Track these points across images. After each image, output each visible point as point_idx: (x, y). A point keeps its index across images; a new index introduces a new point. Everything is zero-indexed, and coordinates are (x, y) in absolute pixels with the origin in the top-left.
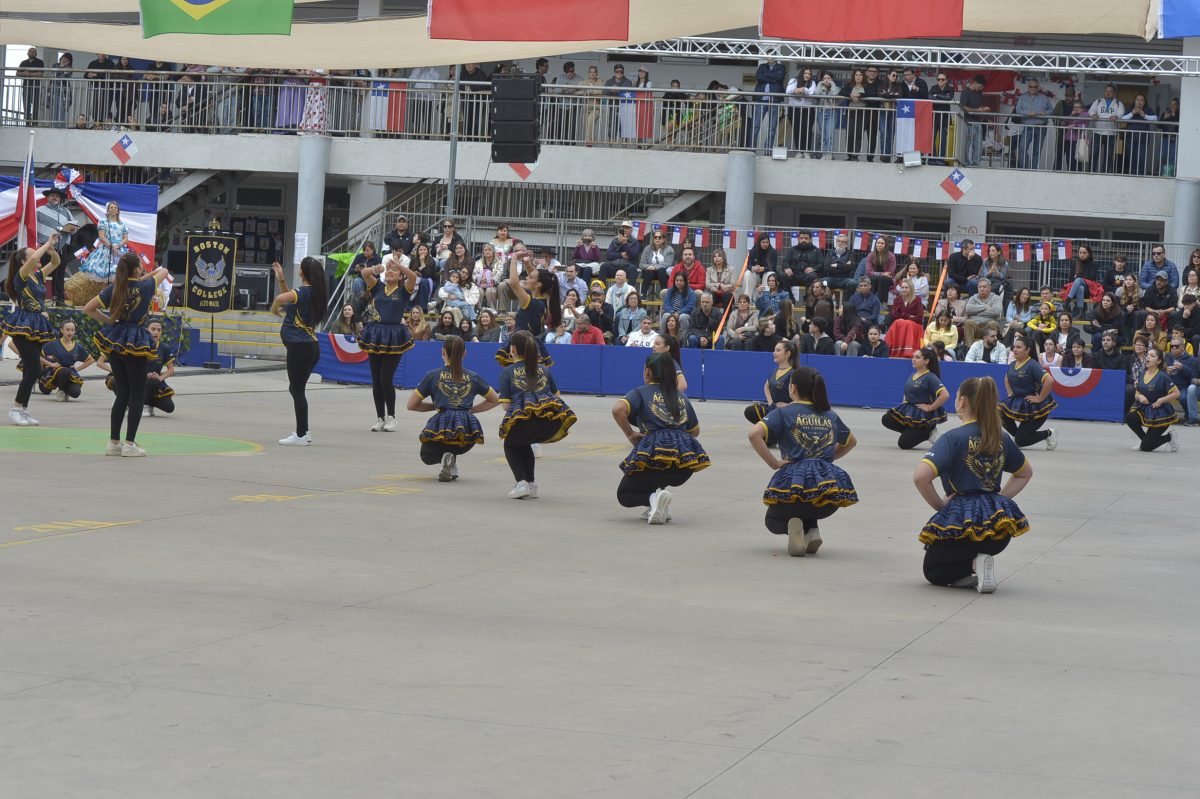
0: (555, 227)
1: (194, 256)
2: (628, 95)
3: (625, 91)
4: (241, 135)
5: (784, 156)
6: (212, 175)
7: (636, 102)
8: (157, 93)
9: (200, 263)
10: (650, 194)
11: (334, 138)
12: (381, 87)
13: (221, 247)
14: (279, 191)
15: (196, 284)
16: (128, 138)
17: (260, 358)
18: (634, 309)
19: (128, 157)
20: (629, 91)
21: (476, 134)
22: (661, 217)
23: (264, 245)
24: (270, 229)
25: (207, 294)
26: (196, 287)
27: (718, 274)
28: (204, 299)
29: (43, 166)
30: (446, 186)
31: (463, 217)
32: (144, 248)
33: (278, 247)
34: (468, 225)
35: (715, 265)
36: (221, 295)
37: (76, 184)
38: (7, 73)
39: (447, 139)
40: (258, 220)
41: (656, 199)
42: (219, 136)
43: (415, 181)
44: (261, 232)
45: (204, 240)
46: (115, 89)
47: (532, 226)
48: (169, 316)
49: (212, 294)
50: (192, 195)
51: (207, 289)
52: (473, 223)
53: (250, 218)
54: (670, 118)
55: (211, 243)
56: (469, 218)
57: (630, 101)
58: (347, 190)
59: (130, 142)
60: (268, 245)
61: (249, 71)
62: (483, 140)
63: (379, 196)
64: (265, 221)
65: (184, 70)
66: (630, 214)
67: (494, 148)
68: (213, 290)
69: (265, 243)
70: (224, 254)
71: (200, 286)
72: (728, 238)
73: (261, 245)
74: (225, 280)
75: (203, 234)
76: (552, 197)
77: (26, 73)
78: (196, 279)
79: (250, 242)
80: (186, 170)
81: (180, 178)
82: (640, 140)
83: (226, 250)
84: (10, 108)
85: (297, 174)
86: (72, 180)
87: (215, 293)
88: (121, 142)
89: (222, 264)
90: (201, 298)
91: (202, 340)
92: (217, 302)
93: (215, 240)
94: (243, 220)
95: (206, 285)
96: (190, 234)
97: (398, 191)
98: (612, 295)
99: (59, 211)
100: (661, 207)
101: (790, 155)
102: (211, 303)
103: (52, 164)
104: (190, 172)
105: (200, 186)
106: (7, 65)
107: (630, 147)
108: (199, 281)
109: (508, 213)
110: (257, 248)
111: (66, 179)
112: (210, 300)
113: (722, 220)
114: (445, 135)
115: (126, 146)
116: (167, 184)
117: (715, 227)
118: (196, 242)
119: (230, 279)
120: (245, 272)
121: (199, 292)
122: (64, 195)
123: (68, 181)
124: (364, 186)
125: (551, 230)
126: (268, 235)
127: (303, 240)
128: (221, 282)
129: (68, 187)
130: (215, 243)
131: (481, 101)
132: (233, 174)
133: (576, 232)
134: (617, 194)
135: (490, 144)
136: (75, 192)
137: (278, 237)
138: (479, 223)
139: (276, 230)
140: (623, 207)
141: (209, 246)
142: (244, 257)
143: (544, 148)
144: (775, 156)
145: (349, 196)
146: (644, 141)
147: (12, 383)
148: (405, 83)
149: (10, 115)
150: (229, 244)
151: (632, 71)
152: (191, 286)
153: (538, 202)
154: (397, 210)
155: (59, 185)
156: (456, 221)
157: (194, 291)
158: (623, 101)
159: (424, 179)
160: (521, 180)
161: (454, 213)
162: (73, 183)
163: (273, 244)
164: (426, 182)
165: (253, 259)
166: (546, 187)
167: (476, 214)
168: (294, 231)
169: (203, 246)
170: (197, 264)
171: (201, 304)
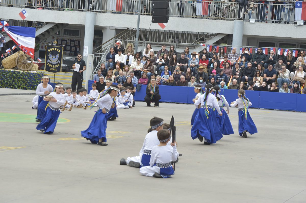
1: (48, 53)
4: (65, 11)
5: (254, 22)
6: (55, 25)
7: (202, 2)
9: (50, 55)
10: (207, 35)
11: (97, 13)
14: (79, 31)
15: (49, 63)
16: (25, 11)
19: (25, 17)
21: (147, 13)
22: (210, 42)
23: (73, 50)
24: (75, 44)
25: (52, 66)
26: (49, 64)
28: (51, 68)
30: (136, 31)
31: (142, 41)
32: (31, 49)
33: (78, 50)
34: (143, 44)
36: (57, 66)
37: (6, 26)
39: (137, 14)
40: (71, 41)
42: (57, 11)
43: (126, 29)
44: (71, 45)
45: (52, 48)
48: (39, 73)
49: (54, 66)
50: (48, 31)
51: (52, 64)
52: (145, 43)
53: (68, 40)
55: (54, 49)
56: (144, 42)
57: (200, 2)
58: (102, 31)
59: (26, 12)
62: (149, 15)
63: (113, 34)
64: (74, 41)
67: (153, 18)
68: (55, 65)
69: (73, 49)
70: (58, 52)
71: (50, 63)
73: (72, 49)
74: (59, 61)
75: (52, 45)
76: (172, 35)
78: (49, 61)
79: (68, 48)
81: (43, 25)
82: (203, 16)
83: (60, 51)
85: (85, 25)
86: (4, 25)
87: (55, 66)
89: (58, 56)
90: (50, 67)
92: (56, 69)
94: (66, 41)
95: (52, 63)
96: (47, 45)
97: (120, 32)
100: (210, 39)
101: (256, 21)
102: (54, 69)
104: (47, 23)
105: (51, 28)
108: (50, 62)
109: (157, 40)
110: (70, 50)
112: (54, 68)
113: (231, 44)
116: (39, 27)
117: (229, 46)
118: (49, 48)
119: (61, 61)
120: (66, 59)
121: (50, 65)
123: (3, 25)
124: (108, 30)
126: (75, 46)
127: (86, 48)
128: (57, 62)
129: (3, 27)
130: (56, 49)
132: (62, 25)
133: (180, 47)
135: (151, 16)
136: (6, 29)
139: (77, 44)
140: (197, 39)
141: (53, 49)
142: (66, 53)
143: (170, 18)
144: (251, 22)
145: (102, 33)
150: (60, 49)
152: (47, 63)
153: (168, 37)
156: (139, 43)
157: (48, 65)
158: (198, 2)
160: (161, 29)
161: (139, 40)
162: (5, 26)
163: (76, 49)
164: (129, 29)
165: (69, 54)
166: (170, 32)
167: (146, 41)
168: (84, 45)
169: (51, 49)
170: (49, 56)
171: (50, 70)
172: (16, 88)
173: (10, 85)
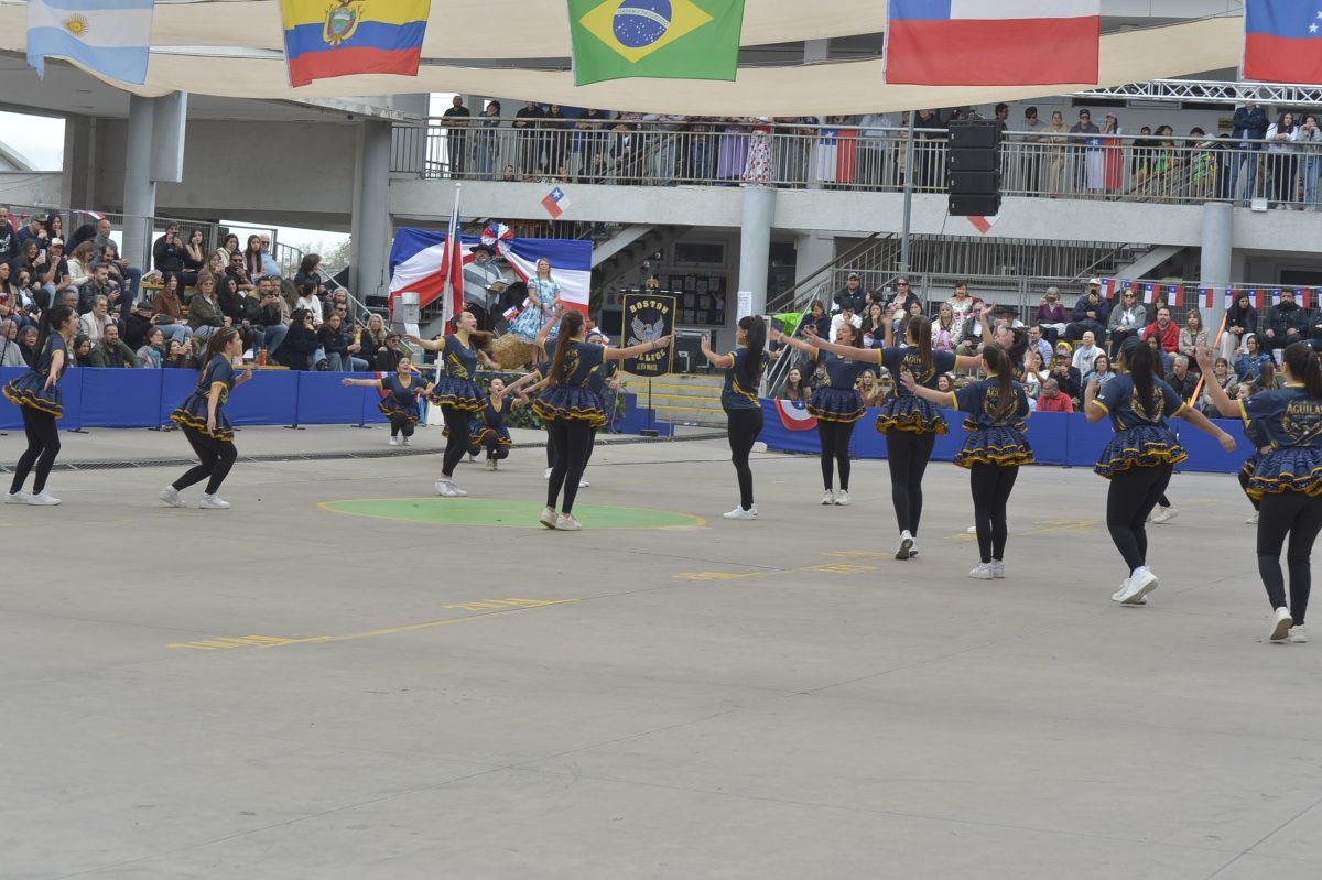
0: (1017, 285)
1: (630, 316)
2: (1095, 142)
3: (1092, 138)
4: (679, 187)
5: (1264, 208)
6: (649, 229)
7: (1103, 149)
8: (590, 143)
9: (636, 324)
10: (1119, 249)
11: (779, 189)
12: (830, 135)
13: (659, 306)
14: (721, 246)
16: (559, 191)
17: (700, 425)
18: (1103, 373)
19: (558, 211)
20: (1096, 138)
21: (932, 184)
22: (1131, 273)
23: (705, 305)
24: (711, 287)
25: (644, 356)
27: (1192, 336)
29: (470, 221)
30: (900, 241)
31: (918, 274)
33: (719, 307)
34: (924, 282)
35: (1190, 327)
36: (659, 358)
37: (504, 239)
38: (431, 122)
39: (901, 190)
40: (698, 277)
41: (1126, 254)
43: (867, 236)
44: (700, 291)
45: (641, 300)
46: (545, 138)
47: (992, 284)
49: (650, 357)
50: (627, 251)
52: (929, 280)
53: (689, 275)
54: (1141, 166)
55: (649, 303)
56: (924, 275)
57: (1097, 149)
58: (793, 245)
59: (561, 195)
60: (708, 304)
61: (687, 118)
62: (940, 191)
63: (827, 252)
64: (706, 278)
65: (619, 118)
66: (1098, 271)
67: (951, 200)
68: (650, 352)
69: (705, 302)
70: (662, 314)
72: (1205, 296)
73: (702, 304)
75: (640, 292)
76: (1013, 252)
77: (451, 122)
78: (632, 341)
79: (689, 301)
80: (621, 224)
81: (615, 233)
82: (1108, 191)
83: (665, 310)
84: (434, 160)
85: (740, 228)
86: (500, 235)
87: (653, 356)
88: (552, 195)
89: (660, 324)
90: (638, 361)
91: (638, 406)
92: (655, 366)
93: (653, 299)
94: (682, 278)
96: (626, 292)
97: (848, 247)
98: (1079, 359)
99: (487, 269)
100: (1131, 264)
101: (1271, 206)
103: (479, 219)
104: (625, 226)
105: (636, 241)
106: (431, 114)
107: (1098, 199)
109: (966, 270)
110: (697, 308)
111: (494, 234)
112: (647, 363)
113: (1198, 277)
114: (898, 186)
115: (557, 199)
116: (601, 240)
117: (1190, 285)
118: (632, 301)
120: (684, 333)
122: (492, 250)
123: (496, 236)
124: (812, 243)
125: (1013, 288)
126: (709, 293)
127: (746, 299)
129: (496, 243)
130: (653, 303)
131: (937, 149)
132: (671, 228)
133: (1039, 290)
134: (1084, 249)
135: (947, 196)
136: (504, 249)
137: (720, 295)
138: (935, 280)
139: (717, 288)
140: (1090, 263)
141: (646, 305)
142: (684, 317)
143: (1004, 199)
144: (1254, 207)
145: (795, 251)
146: (1112, 191)
147: (438, 451)
148: (855, 130)
149: (434, 166)
150: (667, 303)
151: (1098, 116)
153: (998, 258)
154: (848, 267)
155: (487, 241)
156: (911, 278)
158: (1090, 149)
159: (876, 234)
160: (980, 234)
161: (909, 270)
162: (501, 239)
163: (714, 303)
164: (878, 237)
165: (692, 319)
166: (1007, 242)
167: (932, 271)
168: (738, 290)
169: (639, 305)
170: (633, 325)
171: (638, 368)
172: (538, 428)
173: (516, 419)
